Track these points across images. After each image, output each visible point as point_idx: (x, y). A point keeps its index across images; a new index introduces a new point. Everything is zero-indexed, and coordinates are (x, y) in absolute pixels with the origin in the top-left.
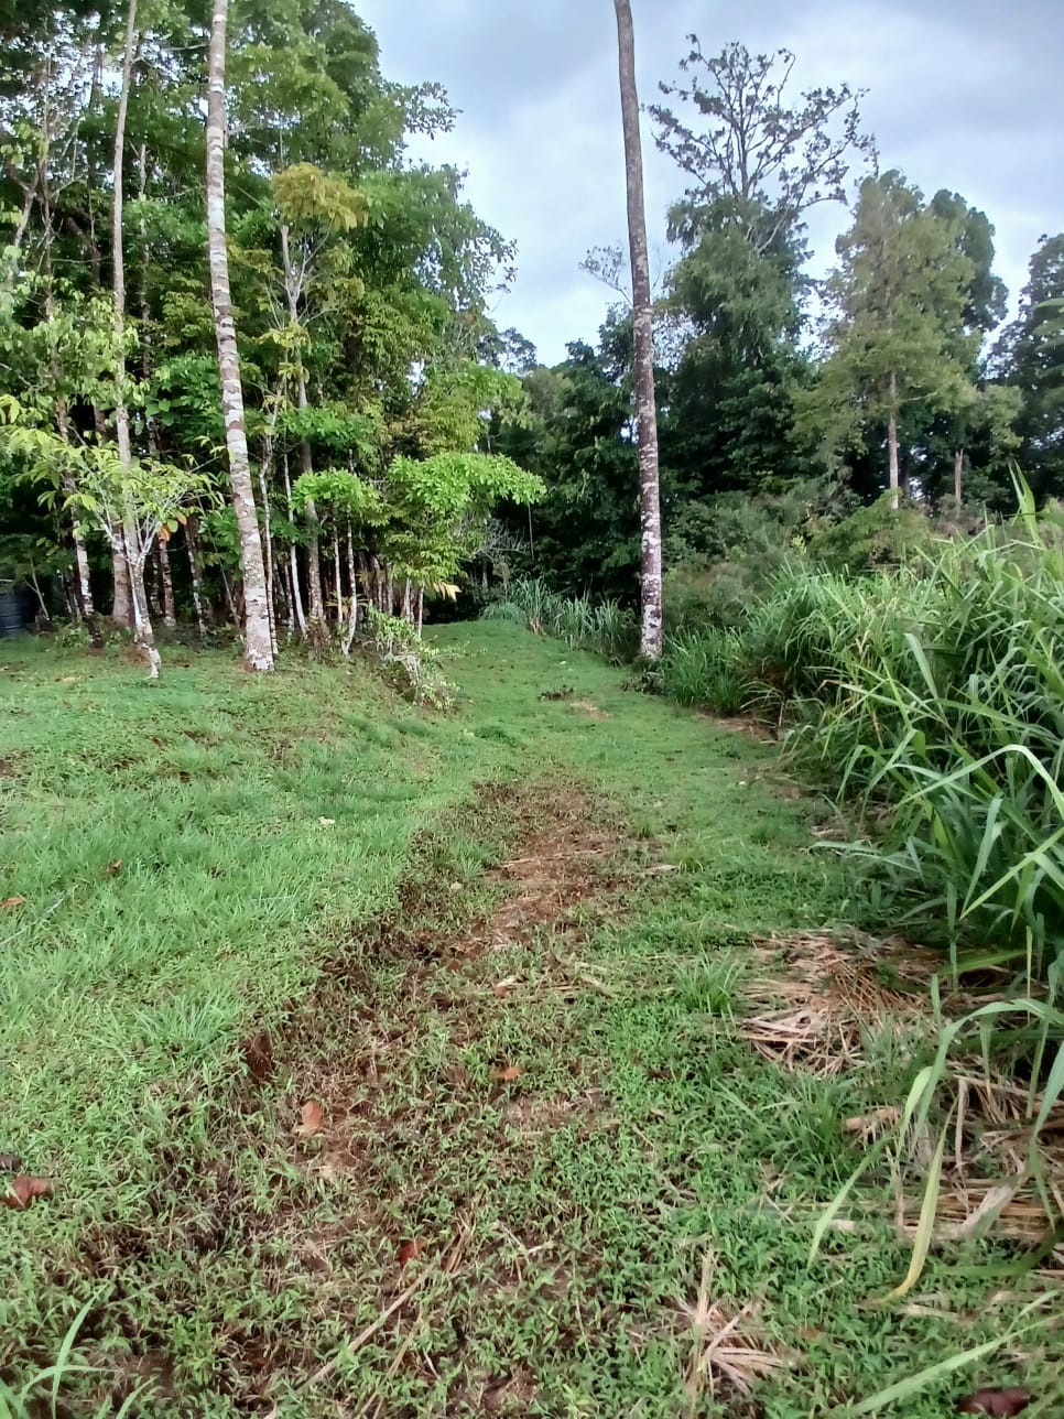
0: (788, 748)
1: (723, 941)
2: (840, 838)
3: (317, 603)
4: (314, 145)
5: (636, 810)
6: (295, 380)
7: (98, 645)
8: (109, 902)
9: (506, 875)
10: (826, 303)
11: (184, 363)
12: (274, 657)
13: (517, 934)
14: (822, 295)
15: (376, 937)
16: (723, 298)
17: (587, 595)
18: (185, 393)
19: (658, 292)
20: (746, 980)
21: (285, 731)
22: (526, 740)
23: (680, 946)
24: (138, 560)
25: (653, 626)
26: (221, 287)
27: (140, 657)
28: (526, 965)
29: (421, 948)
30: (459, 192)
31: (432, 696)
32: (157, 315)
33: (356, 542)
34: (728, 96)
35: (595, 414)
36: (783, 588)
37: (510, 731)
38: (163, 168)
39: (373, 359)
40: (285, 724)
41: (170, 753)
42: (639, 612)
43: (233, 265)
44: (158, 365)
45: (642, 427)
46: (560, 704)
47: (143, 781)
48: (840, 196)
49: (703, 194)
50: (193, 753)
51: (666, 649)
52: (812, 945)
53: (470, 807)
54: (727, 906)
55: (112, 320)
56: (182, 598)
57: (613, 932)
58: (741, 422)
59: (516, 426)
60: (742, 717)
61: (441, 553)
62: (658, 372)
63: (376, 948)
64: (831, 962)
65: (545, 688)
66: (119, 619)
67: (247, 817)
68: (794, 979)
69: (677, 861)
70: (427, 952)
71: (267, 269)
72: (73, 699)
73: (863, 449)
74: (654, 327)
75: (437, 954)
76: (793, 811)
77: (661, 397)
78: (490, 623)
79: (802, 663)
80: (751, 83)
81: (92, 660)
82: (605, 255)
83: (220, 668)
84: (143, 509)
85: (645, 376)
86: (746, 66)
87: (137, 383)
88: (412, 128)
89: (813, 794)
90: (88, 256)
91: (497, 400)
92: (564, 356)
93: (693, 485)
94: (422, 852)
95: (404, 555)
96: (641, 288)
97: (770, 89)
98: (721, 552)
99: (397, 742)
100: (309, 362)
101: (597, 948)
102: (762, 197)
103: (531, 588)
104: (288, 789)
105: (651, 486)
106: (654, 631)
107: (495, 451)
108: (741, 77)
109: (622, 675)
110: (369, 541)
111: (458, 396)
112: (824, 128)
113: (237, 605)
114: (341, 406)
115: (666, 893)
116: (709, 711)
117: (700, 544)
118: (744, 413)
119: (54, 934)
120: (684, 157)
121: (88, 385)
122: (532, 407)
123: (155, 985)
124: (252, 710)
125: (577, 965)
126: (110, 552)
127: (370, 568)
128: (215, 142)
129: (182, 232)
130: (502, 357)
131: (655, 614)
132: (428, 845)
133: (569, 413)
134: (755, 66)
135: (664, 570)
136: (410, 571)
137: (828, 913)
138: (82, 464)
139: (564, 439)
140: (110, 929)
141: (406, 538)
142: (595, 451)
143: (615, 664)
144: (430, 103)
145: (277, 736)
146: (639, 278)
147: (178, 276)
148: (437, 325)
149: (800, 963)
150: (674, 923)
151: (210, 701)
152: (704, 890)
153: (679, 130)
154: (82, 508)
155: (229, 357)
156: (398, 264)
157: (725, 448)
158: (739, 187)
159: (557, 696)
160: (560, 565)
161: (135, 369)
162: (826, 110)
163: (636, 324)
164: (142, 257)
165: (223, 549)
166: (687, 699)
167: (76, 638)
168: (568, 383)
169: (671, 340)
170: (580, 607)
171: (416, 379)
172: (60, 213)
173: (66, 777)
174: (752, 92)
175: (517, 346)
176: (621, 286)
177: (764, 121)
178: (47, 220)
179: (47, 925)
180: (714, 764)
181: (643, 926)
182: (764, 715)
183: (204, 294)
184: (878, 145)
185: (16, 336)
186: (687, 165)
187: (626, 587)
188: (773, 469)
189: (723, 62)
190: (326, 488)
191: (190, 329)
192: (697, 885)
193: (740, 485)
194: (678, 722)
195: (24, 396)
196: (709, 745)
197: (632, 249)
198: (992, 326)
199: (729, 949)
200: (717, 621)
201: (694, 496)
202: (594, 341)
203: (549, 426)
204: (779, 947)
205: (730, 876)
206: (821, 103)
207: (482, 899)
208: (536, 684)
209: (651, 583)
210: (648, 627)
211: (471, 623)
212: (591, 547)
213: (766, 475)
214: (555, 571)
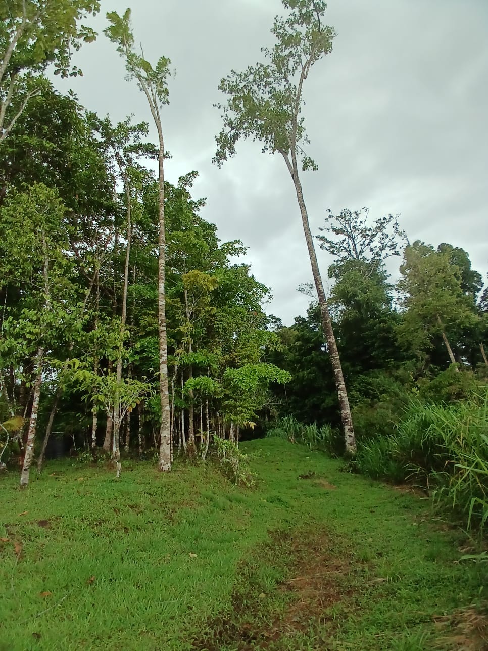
0: (436, 502)
1: (418, 621)
2: (474, 552)
3: (192, 435)
4: (196, 263)
5: (359, 544)
6: (188, 343)
7: (95, 461)
8: (88, 599)
9: (290, 588)
10: (399, 292)
11: (146, 341)
12: (171, 463)
13: (298, 625)
14: (396, 290)
15: (221, 628)
16: (355, 295)
17: (315, 422)
18: (145, 352)
19: (328, 295)
20: (431, 640)
21: (175, 502)
22: (293, 503)
23: (393, 627)
24: (118, 421)
25: (350, 436)
26: (162, 313)
27: (112, 467)
28: (305, 644)
29: (245, 634)
30: (249, 272)
31: (245, 480)
32: (137, 324)
33: (209, 406)
34: (345, 228)
35: (310, 343)
36: (413, 414)
37: (284, 499)
38: (142, 273)
39: (218, 332)
40: (174, 499)
41: (121, 517)
42: (342, 429)
43: (166, 304)
44: (136, 342)
45: (330, 347)
46: (309, 481)
47: (107, 532)
48: (397, 253)
49: (341, 261)
50: (131, 517)
51: (359, 448)
52: (466, 614)
53: (267, 545)
54: (418, 601)
55: (120, 327)
56: (134, 436)
57: (354, 622)
58: (374, 340)
59: (276, 351)
60: (407, 484)
61: (246, 408)
62: (334, 324)
63: (220, 633)
64: (475, 621)
65: (300, 472)
66: (106, 449)
67: (154, 553)
68: (457, 634)
69: (386, 575)
70: (248, 637)
71: (179, 305)
72: (81, 489)
73: (432, 346)
74: (329, 308)
75: (254, 638)
76: (446, 539)
77: (336, 334)
78: (271, 439)
79: (432, 453)
80: (353, 222)
81: (91, 469)
82: (306, 286)
83: (147, 470)
84: (124, 399)
85: (328, 327)
86: (351, 216)
87: (127, 349)
88: (231, 254)
89: (455, 527)
90: (112, 305)
91: (267, 342)
92: (294, 322)
93: (358, 368)
94: (243, 574)
95: (230, 410)
96: (322, 296)
97: (361, 222)
98: (377, 397)
99: (227, 507)
100: (193, 336)
101: (346, 632)
102: (364, 258)
103: (289, 421)
104: (174, 537)
105: (338, 371)
106: (351, 439)
107: (268, 361)
108: (349, 220)
109: (337, 463)
110: (215, 405)
111: (252, 343)
112: (384, 231)
113: (156, 438)
114: (205, 351)
115: (382, 596)
116: (388, 481)
117: (367, 394)
118: (374, 336)
119: (63, 612)
120: (332, 250)
121: (108, 351)
122: (282, 343)
123: (110, 645)
124: (159, 492)
125: (335, 643)
126: (106, 418)
127: (215, 417)
128: (162, 265)
129: (148, 295)
130: (268, 325)
131: (350, 430)
132: (246, 570)
133: (298, 343)
134: (354, 216)
135: (351, 407)
136: (233, 417)
137: (473, 596)
138: (102, 383)
139: (297, 354)
140: (88, 613)
141: (231, 402)
142: (312, 357)
143: (333, 457)
144: (237, 246)
145: (170, 506)
146: (321, 293)
147: (145, 310)
148: (242, 318)
149: (460, 625)
150: (389, 614)
151: (141, 488)
152: (403, 592)
153: (328, 242)
154: (98, 401)
155: (163, 337)
156: (228, 298)
157: (369, 351)
158: (355, 257)
159: (307, 477)
160: (301, 409)
161: (127, 344)
162: (384, 225)
163: (322, 308)
164: (133, 304)
165: (153, 413)
166: (375, 476)
167: (86, 459)
168: (296, 332)
169: (337, 313)
170: (312, 428)
171: (234, 338)
172: (103, 290)
173: (74, 530)
174: (355, 224)
175: (274, 320)
176: (314, 295)
177: (360, 233)
178: (98, 293)
179: (60, 608)
180: (397, 513)
181: (371, 617)
182: (417, 482)
183: (156, 316)
184: (406, 233)
185: (83, 335)
186: (333, 252)
187: (334, 417)
188: (393, 358)
189: (341, 217)
190: (198, 384)
191: (149, 329)
192: (399, 589)
193: (379, 366)
194: (373, 489)
195: (82, 358)
196: (392, 502)
197: (316, 283)
198: (479, 290)
199: (421, 626)
200: (383, 432)
201: (360, 372)
202: (305, 316)
203: (290, 349)
204: (448, 619)
205: (417, 582)
206: (382, 223)
207: (277, 603)
208: (295, 470)
209: (346, 415)
210: (348, 437)
211: (261, 440)
212: (315, 399)
213: (391, 361)
214: (299, 411)
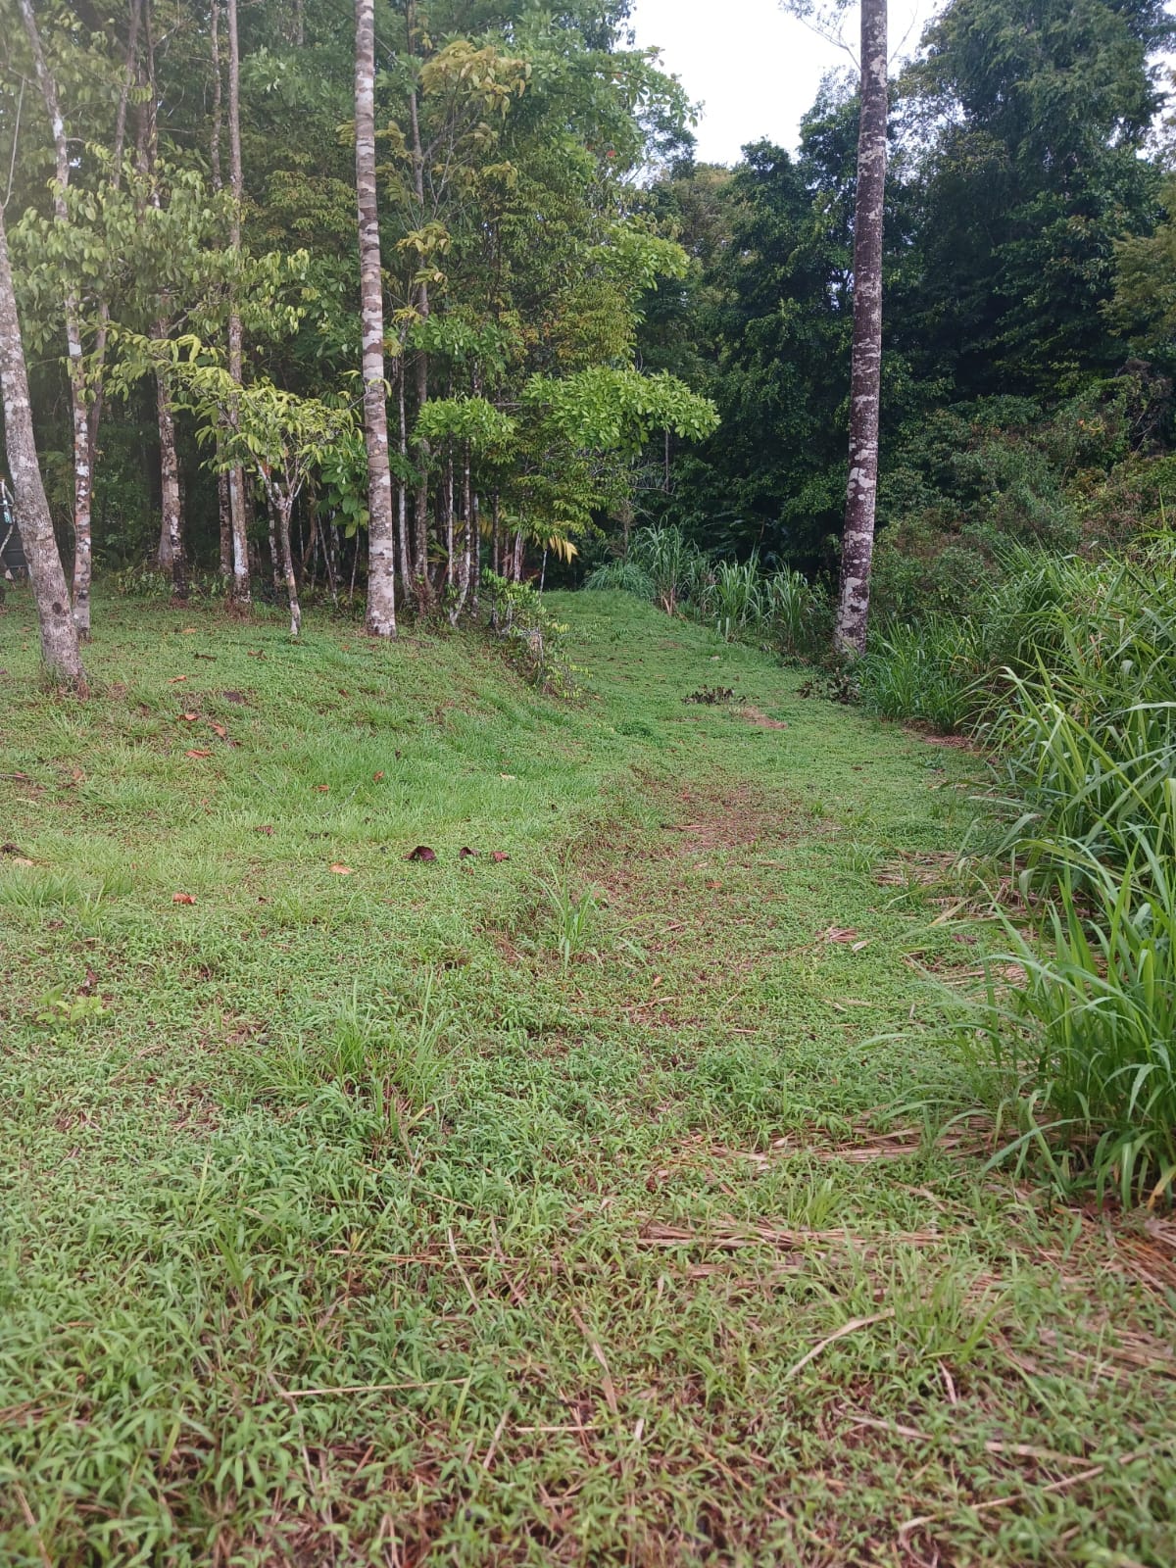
3: (421, 558)
12: (396, 621)
16: (1021, 67)
17: (754, 558)
22: (675, 743)
25: (855, 609)
26: (367, 186)
31: (557, 683)
35: (783, 261)
37: (655, 731)
42: (835, 590)
45: (860, 313)
46: (714, 709)
51: (873, 647)
58: (1029, 281)
65: (692, 689)
78: (604, 596)
85: (871, 196)
93: (937, 386)
99: (535, 726)
103: (668, 545)
105: (868, 401)
106: (856, 617)
109: (802, 677)
110: (485, 480)
116: (919, 726)
118: (1037, 266)
131: (860, 592)
135: (879, 525)
142: (780, 322)
143: (792, 663)
145: (431, 703)
147: (284, 150)
155: (373, 269)
159: (709, 699)
160: (712, 505)
166: (892, 712)
170: (737, 577)
175: (664, 137)
176: (845, 40)
180: (910, 774)
188: (1082, 359)
190: (456, 420)
193: (1021, 385)
194: (877, 736)
196: (909, 760)
201: (943, 402)
208: (678, 684)
209: (858, 545)
210: (847, 611)
211: (573, 594)
212: (767, 480)
213: (1068, 369)
214: (703, 516)
